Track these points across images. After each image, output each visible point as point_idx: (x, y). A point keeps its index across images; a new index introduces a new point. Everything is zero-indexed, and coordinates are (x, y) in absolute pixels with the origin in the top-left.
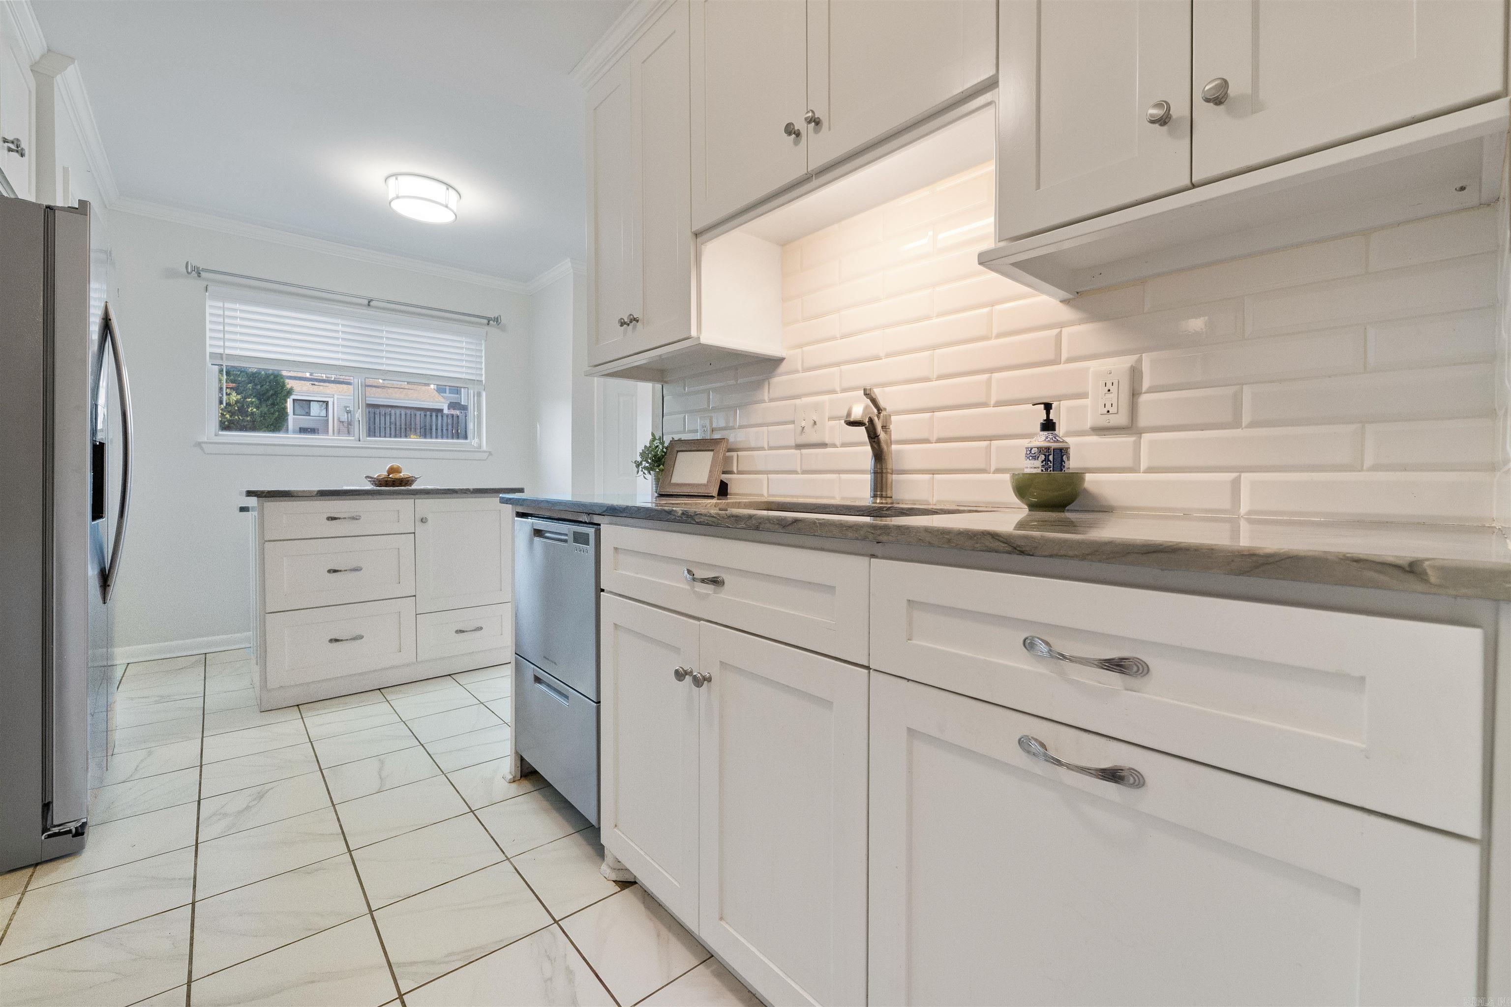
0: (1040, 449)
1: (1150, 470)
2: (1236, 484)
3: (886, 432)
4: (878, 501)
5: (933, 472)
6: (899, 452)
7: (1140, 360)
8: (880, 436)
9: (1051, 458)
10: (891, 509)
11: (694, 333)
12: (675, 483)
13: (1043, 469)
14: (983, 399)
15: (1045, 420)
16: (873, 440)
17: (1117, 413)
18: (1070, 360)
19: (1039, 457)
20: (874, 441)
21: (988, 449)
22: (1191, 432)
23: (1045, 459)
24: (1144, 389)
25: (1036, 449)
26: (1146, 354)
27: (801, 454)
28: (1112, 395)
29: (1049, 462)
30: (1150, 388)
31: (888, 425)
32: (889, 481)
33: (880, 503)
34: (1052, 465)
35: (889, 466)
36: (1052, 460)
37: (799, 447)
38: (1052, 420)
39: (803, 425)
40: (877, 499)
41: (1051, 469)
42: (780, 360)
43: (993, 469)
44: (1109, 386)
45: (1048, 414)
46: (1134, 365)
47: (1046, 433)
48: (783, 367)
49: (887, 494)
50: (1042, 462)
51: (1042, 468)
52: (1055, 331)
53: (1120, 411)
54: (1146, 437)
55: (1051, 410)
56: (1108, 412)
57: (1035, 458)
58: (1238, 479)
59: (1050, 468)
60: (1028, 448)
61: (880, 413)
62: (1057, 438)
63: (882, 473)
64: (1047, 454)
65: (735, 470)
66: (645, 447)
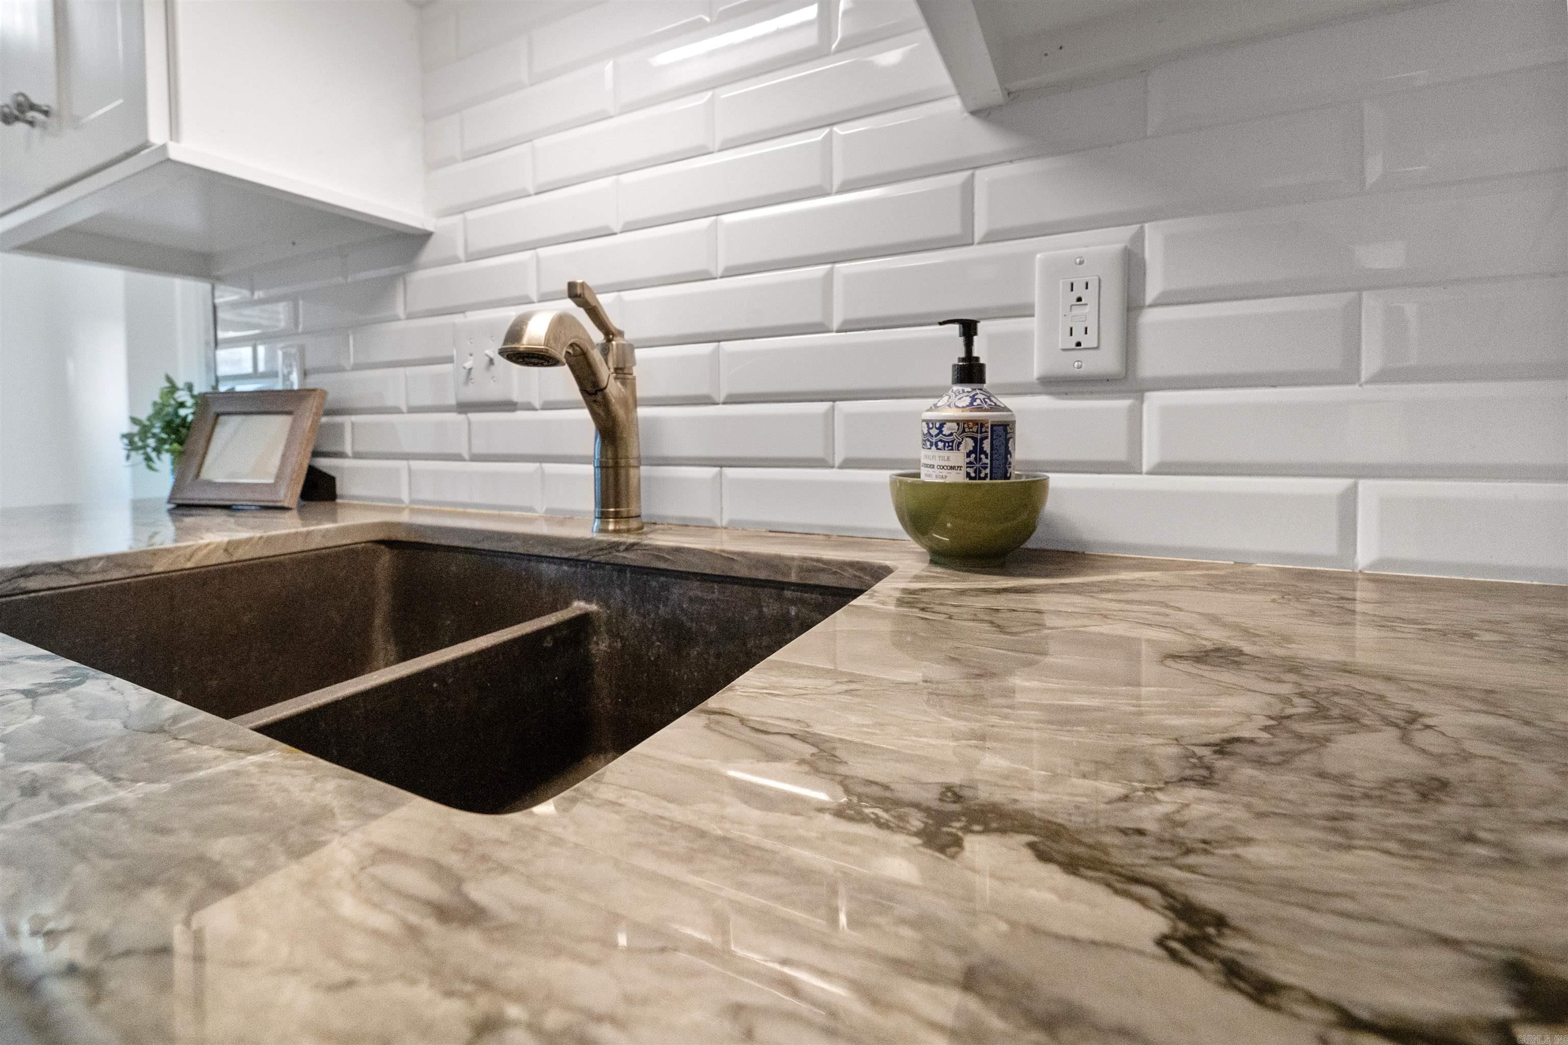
0: (964, 425)
1: (1161, 469)
2: (1348, 501)
3: (624, 382)
4: (611, 527)
5: (721, 463)
6: (653, 421)
7: (1139, 238)
8: (607, 390)
9: (987, 445)
10: (635, 547)
11: (157, 134)
12: (205, 481)
13: (971, 471)
14: (815, 317)
15: (963, 360)
16: (593, 398)
17: (1097, 348)
18: (992, 237)
19: (960, 443)
20: (595, 401)
21: (830, 416)
22: (1247, 391)
23: (975, 447)
24: (1149, 299)
25: (955, 424)
26: (1152, 223)
27: (469, 423)
28: (1087, 310)
29: (983, 456)
30: (1164, 294)
31: (628, 365)
32: (633, 482)
33: (616, 531)
34: (988, 461)
35: (633, 452)
36: (988, 451)
37: (464, 407)
38: (977, 359)
39: (468, 365)
40: (608, 522)
41: (988, 471)
42: (422, 238)
43: (838, 460)
44: (1079, 291)
45: (969, 345)
46: (1129, 247)
47: (968, 388)
48: (429, 252)
49: (628, 511)
50: (968, 455)
51: (969, 470)
52: (959, 178)
53: (1102, 342)
54: (1155, 400)
55: (975, 338)
56: (1079, 344)
57: (951, 445)
58: (1354, 489)
59: (985, 468)
60: (933, 422)
61: (609, 341)
62: (993, 399)
63: (616, 466)
64: (979, 436)
65: (348, 450)
66: (155, 404)
